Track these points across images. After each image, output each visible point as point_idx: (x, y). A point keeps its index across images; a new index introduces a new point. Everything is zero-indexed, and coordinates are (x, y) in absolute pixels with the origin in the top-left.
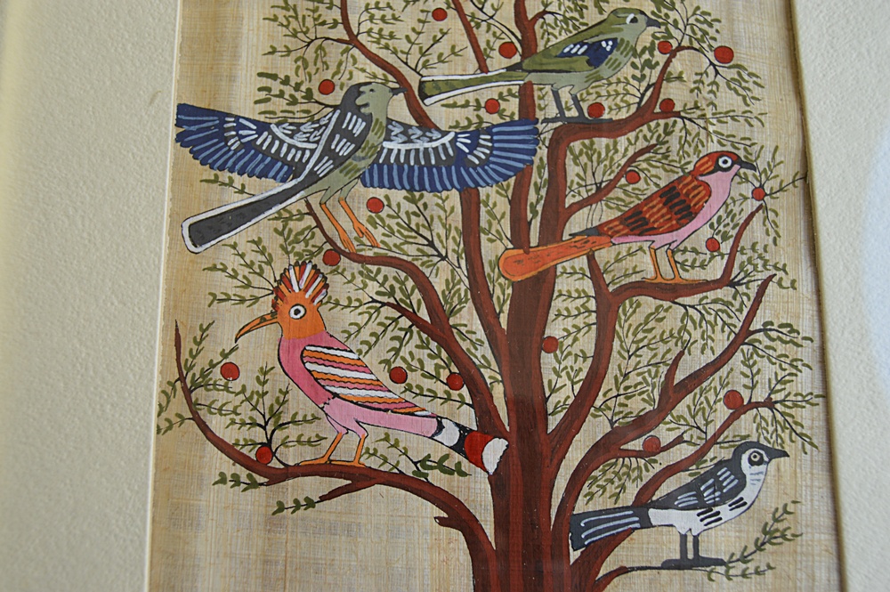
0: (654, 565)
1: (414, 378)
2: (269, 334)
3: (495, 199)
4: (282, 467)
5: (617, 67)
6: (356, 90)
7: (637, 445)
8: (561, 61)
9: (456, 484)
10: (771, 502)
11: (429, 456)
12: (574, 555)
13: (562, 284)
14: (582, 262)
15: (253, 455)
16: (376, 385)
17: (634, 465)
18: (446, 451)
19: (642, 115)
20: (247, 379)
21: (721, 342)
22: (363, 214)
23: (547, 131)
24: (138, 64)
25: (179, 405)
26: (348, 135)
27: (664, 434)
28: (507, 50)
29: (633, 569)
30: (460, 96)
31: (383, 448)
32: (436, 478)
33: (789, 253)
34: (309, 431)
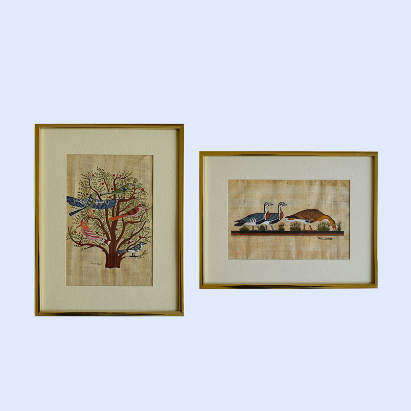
0: (129, 256)
1: (99, 233)
2: (80, 227)
3: (110, 210)
4: (82, 244)
5: (127, 192)
6: (91, 195)
7: (127, 242)
8: (119, 191)
9: (104, 246)
10: (144, 250)
11: (101, 243)
13: (118, 222)
14: (121, 219)
15: (79, 243)
16: (94, 234)
17: (127, 244)
19: (131, 198)
20: (78, 233)
21: (139, 229)
22: (92, 212)
23: (117, 201)
25: (69, 236)
26: (90, 201)
27: (131, 241)
28: (112, 189)
29: (126, 257)
30: (105, 196)
32: (102, 246)
33: (149, 218)
34: (86, 240)
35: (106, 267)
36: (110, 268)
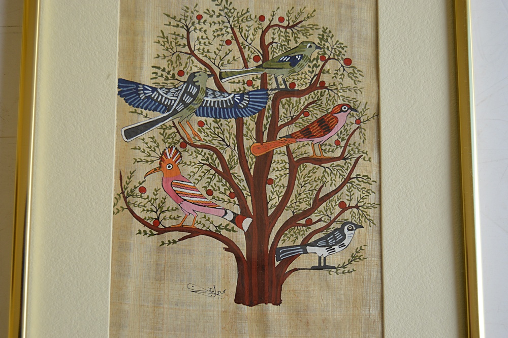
0: (308, 268)
1: (216, 194)
2: (158, 175)
3: (250, 122)
4: (163, 228)
5: (302, 67)
6: (193, 75)
7: (303, 221)
8: (279, 64)
9: (231, 235)
10: (355, 245)
11: (221, 224)
12: (277, 263)
13: (276, 158)
14: (284, 149)
15: (152, 223)
16: (201, 196)
17: (302, 229)
18: (228, 222)
19: (312, 88)
20: (149, 193)
21: (339, 182)
22: (196, 127)
23: (272, 94)
24: (101, 61)
25: (122, 203)
26: (190, 94)
27: (314, 217)
28: (256, 59)
29: (300, 269)
30: (236, 78)
31: (203, 221)
32: (224, 233)
33: (369, 147)
34: (174, 214)
35: (237, 301)
36: (251, 305)
